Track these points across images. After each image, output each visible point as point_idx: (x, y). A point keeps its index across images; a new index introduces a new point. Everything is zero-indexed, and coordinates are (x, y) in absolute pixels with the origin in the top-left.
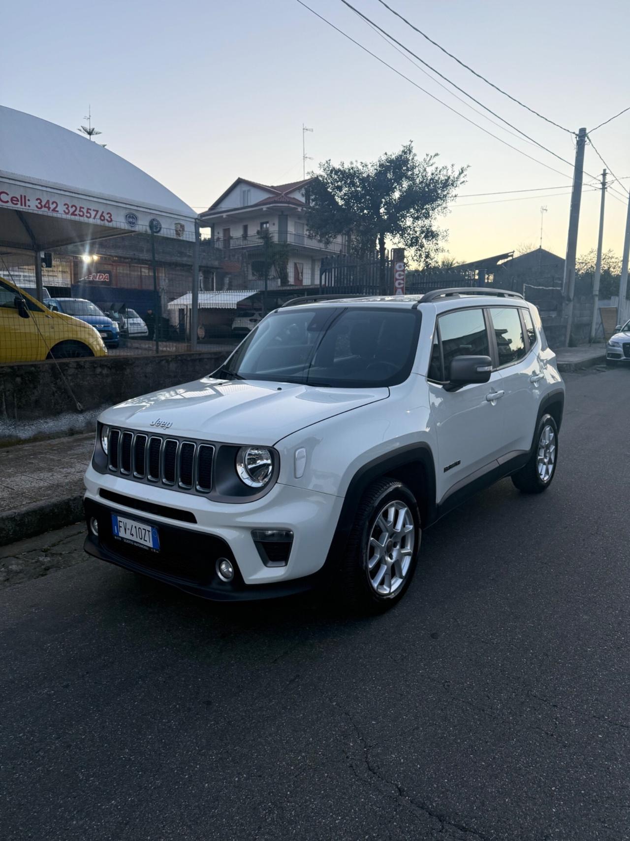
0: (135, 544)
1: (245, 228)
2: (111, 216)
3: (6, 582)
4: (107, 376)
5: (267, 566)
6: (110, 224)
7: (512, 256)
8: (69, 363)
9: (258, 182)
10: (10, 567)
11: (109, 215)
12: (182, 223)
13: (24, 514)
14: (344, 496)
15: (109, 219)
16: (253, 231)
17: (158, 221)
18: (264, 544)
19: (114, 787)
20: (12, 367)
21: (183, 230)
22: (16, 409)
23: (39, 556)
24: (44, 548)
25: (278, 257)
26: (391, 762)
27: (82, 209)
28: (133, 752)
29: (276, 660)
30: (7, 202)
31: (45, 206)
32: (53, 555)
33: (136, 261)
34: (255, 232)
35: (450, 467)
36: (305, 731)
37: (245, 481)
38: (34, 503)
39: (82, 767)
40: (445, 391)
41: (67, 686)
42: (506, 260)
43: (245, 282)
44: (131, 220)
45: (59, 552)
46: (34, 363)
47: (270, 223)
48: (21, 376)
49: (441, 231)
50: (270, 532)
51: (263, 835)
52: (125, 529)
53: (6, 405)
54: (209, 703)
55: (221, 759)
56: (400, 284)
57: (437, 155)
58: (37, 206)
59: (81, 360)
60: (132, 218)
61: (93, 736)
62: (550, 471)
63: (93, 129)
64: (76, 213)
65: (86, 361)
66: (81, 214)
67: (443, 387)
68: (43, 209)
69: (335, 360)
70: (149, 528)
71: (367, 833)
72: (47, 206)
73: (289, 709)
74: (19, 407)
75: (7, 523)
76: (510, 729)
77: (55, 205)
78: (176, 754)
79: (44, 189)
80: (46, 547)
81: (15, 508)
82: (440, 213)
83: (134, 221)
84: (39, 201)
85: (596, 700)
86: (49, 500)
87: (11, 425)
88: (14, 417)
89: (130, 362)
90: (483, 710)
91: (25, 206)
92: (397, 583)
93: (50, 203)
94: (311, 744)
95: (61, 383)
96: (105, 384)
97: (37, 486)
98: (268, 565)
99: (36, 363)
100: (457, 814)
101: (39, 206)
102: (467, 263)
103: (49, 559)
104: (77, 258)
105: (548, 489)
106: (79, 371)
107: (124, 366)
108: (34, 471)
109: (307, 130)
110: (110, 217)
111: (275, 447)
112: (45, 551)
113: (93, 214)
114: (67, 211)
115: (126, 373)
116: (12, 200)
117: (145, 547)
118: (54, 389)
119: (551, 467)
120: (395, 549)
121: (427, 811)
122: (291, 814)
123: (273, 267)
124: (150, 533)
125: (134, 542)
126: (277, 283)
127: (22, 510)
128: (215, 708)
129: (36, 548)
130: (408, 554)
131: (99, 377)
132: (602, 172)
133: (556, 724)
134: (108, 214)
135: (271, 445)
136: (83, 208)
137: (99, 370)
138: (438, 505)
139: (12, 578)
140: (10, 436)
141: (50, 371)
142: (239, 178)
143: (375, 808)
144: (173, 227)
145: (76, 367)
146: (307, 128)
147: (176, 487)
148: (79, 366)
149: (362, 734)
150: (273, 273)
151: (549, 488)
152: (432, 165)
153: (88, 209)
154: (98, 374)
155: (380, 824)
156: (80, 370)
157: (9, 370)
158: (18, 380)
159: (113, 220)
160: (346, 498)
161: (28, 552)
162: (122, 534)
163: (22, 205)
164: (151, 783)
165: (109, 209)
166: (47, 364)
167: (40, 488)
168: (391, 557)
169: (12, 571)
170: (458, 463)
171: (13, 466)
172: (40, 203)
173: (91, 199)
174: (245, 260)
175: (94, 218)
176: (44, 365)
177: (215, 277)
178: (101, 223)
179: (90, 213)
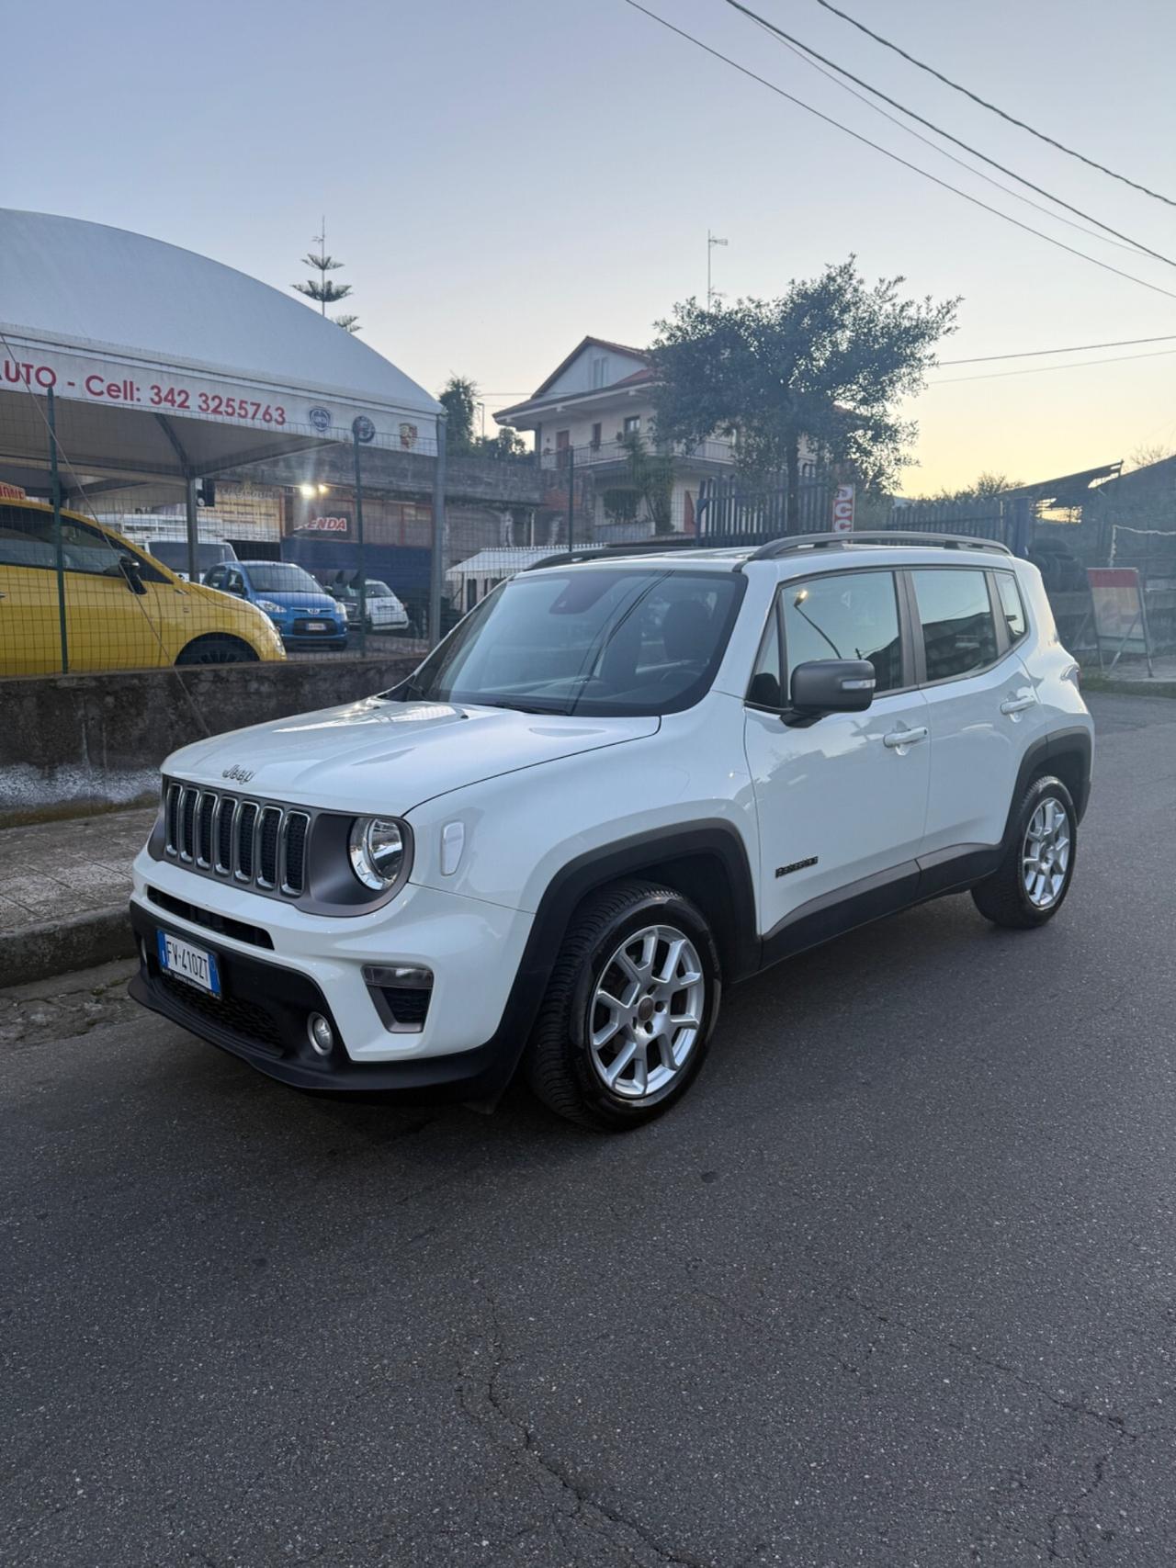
0: (188, 982)
1: (597, 429)
2: (283, 412)
3: (18, 1042)
4: (269, 696)
5: (389, 1031)
6: (279, 428)
7: (1118, 471)
8: (201, 673)
9: (624, 344)
10: (33, 1017)
11: (280, 412)
12: (414, 422)
13: (71, 929)
14: (535, 911)
15: (280, 419)
16: (609, 435)
17: (368, 421)
18: (385, 991)
19: (53, 1383)
20: (98, 679)
21: (415, 435)
22: (105, 752)
23: (85, 1001)
24: (97, 987)
25: (652, 480)
26: (533, 1390)
27: (231, 403)
28: (105, 1332)
29: (406, 1199)
30: (101, 393)
31: (166, 399)
32: (108, 1000)
33: (392, 494)
34: (615, 435)
35: (792, 869)
36: (405, 1323)
37: (364, 879)
38: (93, 912)
39: (15, 1348)
40: (784, 726)
41: (43, 1217)
42: (1104, 480)
43: (588, 530)
44: (319, 419)
45: (119, 996)
46: (137, 672)
47: (642, 417)
48: (114, 694)
49: (903, 425)
50: (400, 972)
51: (262, 1487)
52: (176, 956)
53: (88, 744)
54: (262, 1262)
55: (244, 1355)
56: (843, 526)
57: (901, 279)
58: (152, 400)
59: (224, 668)
60: (320, 416)
61: (54, 1300)
62: (1056, 889)
63: (329, 259)
64: (220, 409)
65: (231, 669)
66: (230, 410)
67: (781, 718)
68: (163, 403)
69: (639, 670)
70: (205, 956)
71: (439, 1504)
72: (170, 398)
73: (394, 1284)
74: (111, 748)
75: (40, 941)
76: (778, 1351)
77: (183, 396)
78: (173, 1340)
79: (164, 368)
80: (102, 986)
81: (58, 917)
82: (906, 392)
83: (325, 421)
84: (156, 391)
85: (971, 1315)
86: (118, 907)
87: (95, 779)
88: (102, 765)
89: (311, 673)
90: (741, 1316)
91: (132, 399)
92: (661, 1078)
93: (176, 393)
94: (406, 1345)
95: (185, 707)
96: (266, 710)
97: (110, 882)
98: (392, 1029)
99: (142, 672)
100: (613, 1489)
101: (157, 399)
102: (1024, 486)
103: (100, 1006)
104: (290, 489)
105: (1051, 921)
106: (217, 687)
107: (300, 679)
108: (117, 858)
109: (716, 241)
110: (281, 415)
111: (405, 818)
112: (99, 993)
113: (251, 410)
114: (204, 406)
115: (302, 691)
116: (109, 390)
117: (202, 989)
118: (173, 717)
119: (1057, 881)
120: (658, 1014)
121: (561, 1479)
122: (323, 1458)
123: (644, 499)
124: (207, 964)
125: (187, 978)
126: (649, 528)
127: (70, 921)
128: (269, 1272)
129: (86, 988)
130: (691, 1026)
131: (254, 697)
133: (870, 1351)
134: (277, 409)
135: (399, 815)
136: (233, 400)
137: (254, 686)
138: (762, 937)
139: (30, 1035)
140: (94, 798)
141: (165, 686)
142: (588, 338)
143: (471, 1463)
144: (396, 431)
145: (212, 679)
146: (717, 238)
147: (253, 887)
148: (218, 678)
149: (503, 1336)
150: (643, 510)
151: (1056, 919)
152: (890, 300)
153: (242, 402)
154: (254, 693)
155: (469, 1491)
156: (219, 684)
157: (93, 684)
158: (110, 700)
159: (287, 420)
160: (538, 914)
161: (69, 994)
162: (172, 965)
163: (126, 398)
164: (112, 1385)
165: (280, 402)
166: (161, 673)
167: (113, 886)
168: (649, 1028)
169: (33, 1024)
170: (814, 861)
171: (84, 849)
172: (157, 394)
173: (248, 384)
174: (589, 489)
175: (253, 418)
176: (156, 675)
177: (533, 521)
178: (265, 426)
179: (245, 409)
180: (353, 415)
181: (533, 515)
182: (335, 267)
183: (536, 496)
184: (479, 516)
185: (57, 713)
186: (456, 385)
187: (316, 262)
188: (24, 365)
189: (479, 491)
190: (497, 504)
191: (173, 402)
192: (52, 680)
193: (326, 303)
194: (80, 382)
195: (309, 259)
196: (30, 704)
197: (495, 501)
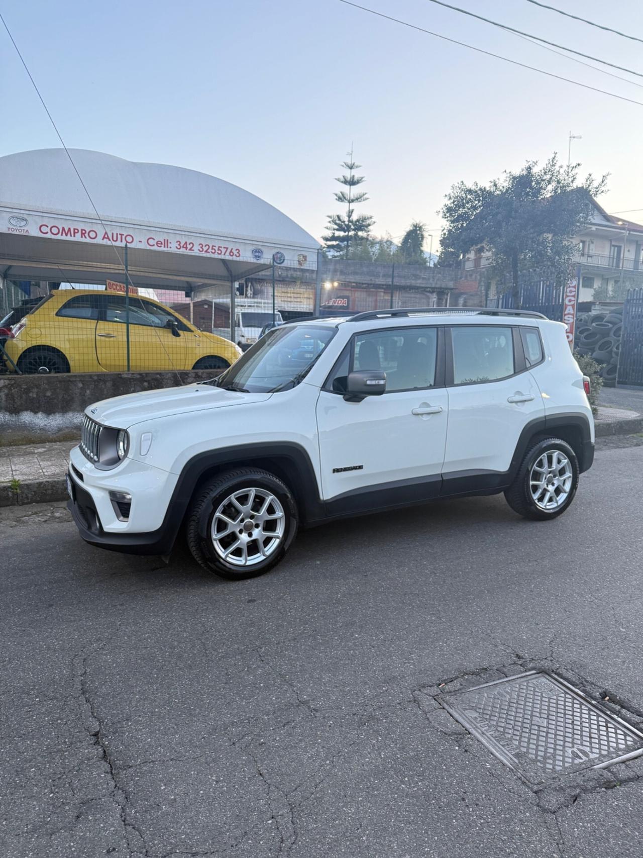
3: (43, 523)
5: (118, 520)
6: (238, 259)
10: (55, 514)
11: (238, 251)
12: (305, 254)
14: (179, 473)
15: (238, 255)
17: (282, 254)
20: (141, 374)
21: (306, 260)
26: (102, 659)
27: (214, 248)
30: (154, 245)
31: (183, 247)
33: (372, 286)
35: (344, 469)
44: (257, 254)
48: (148, 381)
54: (52, 606)
58: (176, 247)
60: (257, 253)
62: (561, 501)
63: (354, 163)
64: (209, 251)
66: (213, 251)
68: (182, 249)
72: (185, 246)
73: (90, 619)
77: (191, 245)
79: (183, 233)
83: (260, 255)
84: (179, 243)
91: (168, 247)
92: (256, 559)
93: (188, 244)
100: (96, 693)
101: (179, 247)
104: (320, 285)
105: (556, 518)
110: (238, 253)
111: (127, 430)
113: (224, 250)
114: (201, 250)
116: (157, 243)
119: (562, 497)
120: (256, 529)
128: (51, 609)
130: (277, 537)
134: (236, 250)
136: (215, 246)
138: (324, 501)
144: (296, 258)
149: (110, 642)
151: (561, 518)
153: (219, 247)
157: (138, 376)
159: (241, 255)
160: (181, 476)
163: (165, 247)
168: (250, 535)
170: (360, 467)
172: (179, 245)
173: (222, 238)
174: (483, 279)
175: (224, 254)
176: (167, 374)
177: (449, 298)
178: (230, 258)
179: (221, 250)
180: (274, 251)
181: (449, 295)
182: (357, 167)
183: (451, 284)
184: (418, 296)
185: (122, 389)
186: (415, 226)
187: (348, 166)
188: (120, 234)
189: (419, 283)
190: (428, 289)
191: (186, 248)
192: (120, 374)
193: (352, 187)
194: (144, 241)
195: (343, 164)
196: (109, 384)
197: (427, 288)
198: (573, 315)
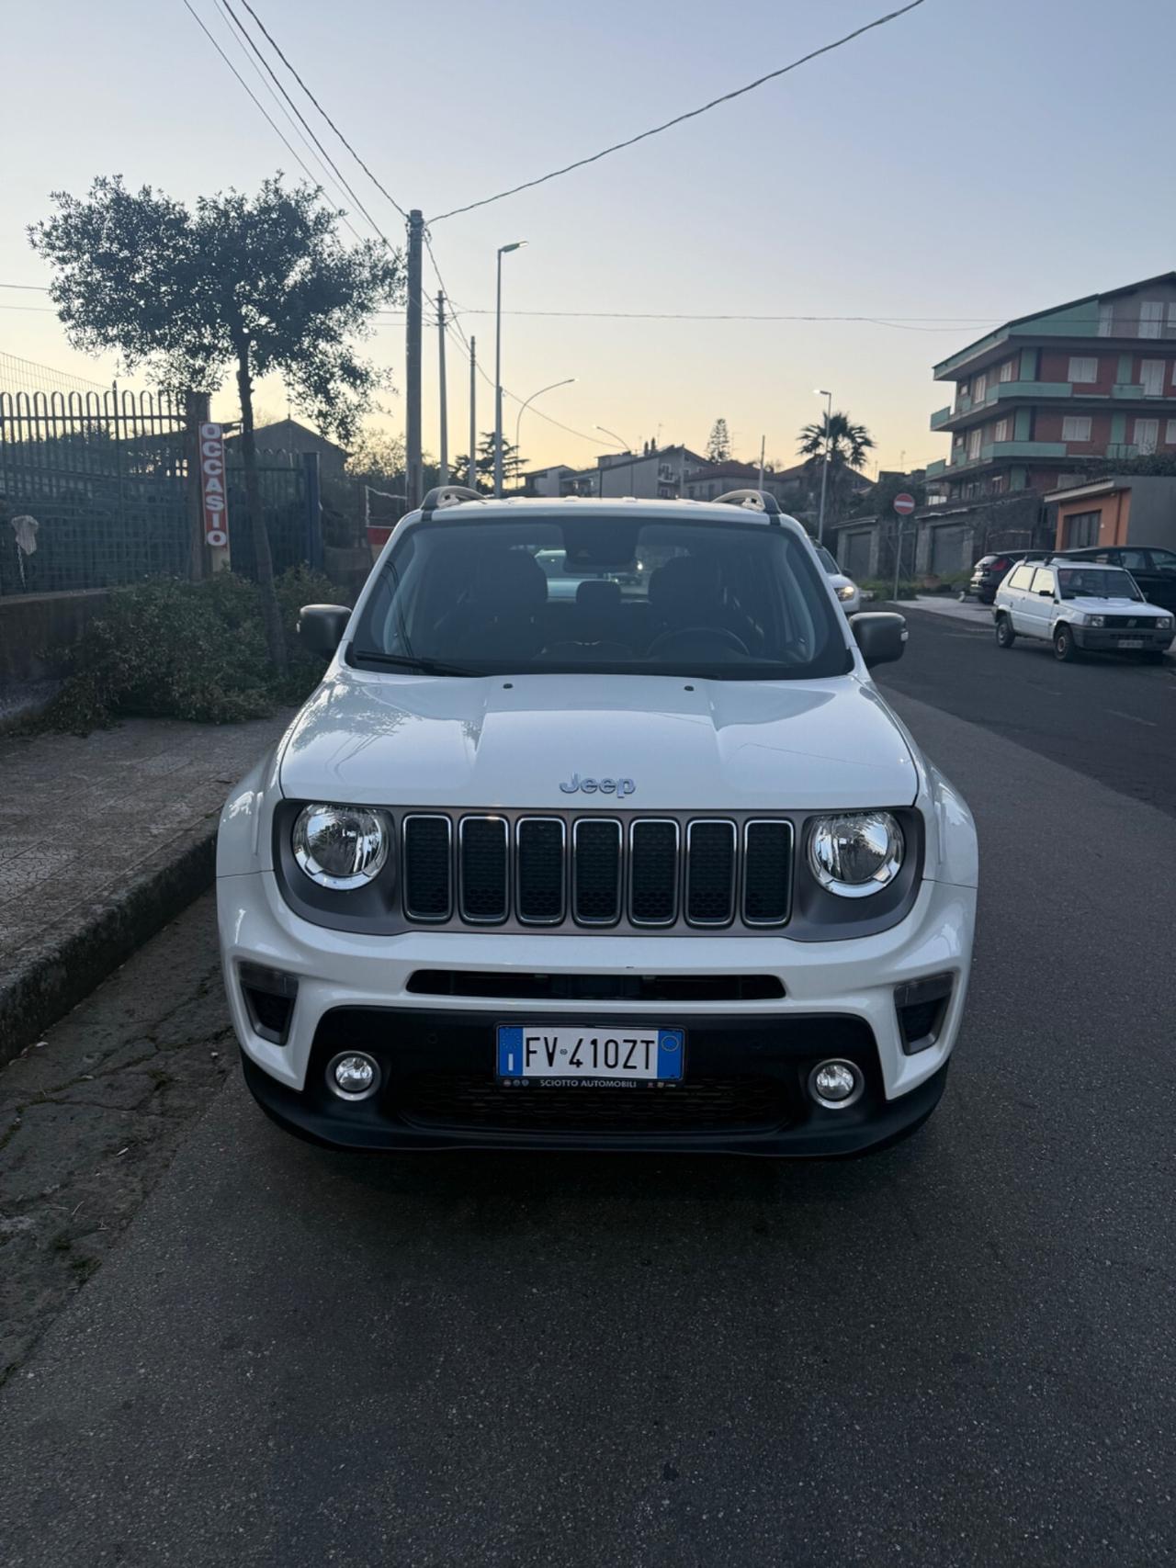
0: (584, 1083)
5: (907, 1055)
18: (903, 1011)
37: (830, 888)
52: (551, 1056)
56: (213, 467)
70: (653, 1035)
98: (912, 1050)
111: (915, 805)
117: (623, 1084)
124: (654, 1049)
125: (580, 1079)
132: (437, 296)
135: (909, 803)
147: (683, 928)
162: (537, 1067)
198: (222, 495)
